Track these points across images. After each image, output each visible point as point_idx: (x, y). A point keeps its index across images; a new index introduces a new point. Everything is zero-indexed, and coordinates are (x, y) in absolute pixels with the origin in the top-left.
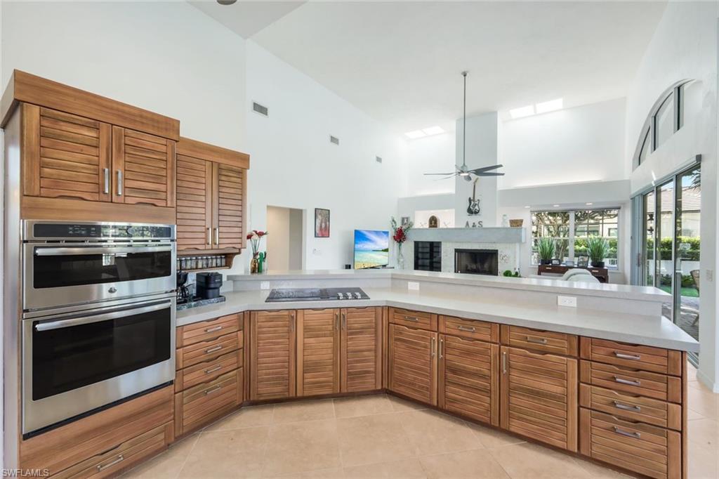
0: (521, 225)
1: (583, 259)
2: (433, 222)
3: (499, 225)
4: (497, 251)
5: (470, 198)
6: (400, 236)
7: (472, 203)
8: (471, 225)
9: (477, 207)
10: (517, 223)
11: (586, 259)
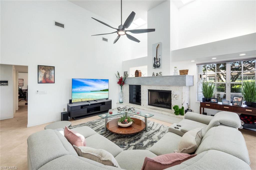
0: (187, 74)
1: (237, 99)
2: (137, 73)
3: (172, 74)
4: (171, 91)
5: (155, 58)
6: (121, 82)
7: (156, 60)
8: (155, 75)
9: (158, 63)
10: (184, 72)
11: (240, 99)
